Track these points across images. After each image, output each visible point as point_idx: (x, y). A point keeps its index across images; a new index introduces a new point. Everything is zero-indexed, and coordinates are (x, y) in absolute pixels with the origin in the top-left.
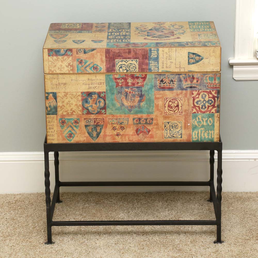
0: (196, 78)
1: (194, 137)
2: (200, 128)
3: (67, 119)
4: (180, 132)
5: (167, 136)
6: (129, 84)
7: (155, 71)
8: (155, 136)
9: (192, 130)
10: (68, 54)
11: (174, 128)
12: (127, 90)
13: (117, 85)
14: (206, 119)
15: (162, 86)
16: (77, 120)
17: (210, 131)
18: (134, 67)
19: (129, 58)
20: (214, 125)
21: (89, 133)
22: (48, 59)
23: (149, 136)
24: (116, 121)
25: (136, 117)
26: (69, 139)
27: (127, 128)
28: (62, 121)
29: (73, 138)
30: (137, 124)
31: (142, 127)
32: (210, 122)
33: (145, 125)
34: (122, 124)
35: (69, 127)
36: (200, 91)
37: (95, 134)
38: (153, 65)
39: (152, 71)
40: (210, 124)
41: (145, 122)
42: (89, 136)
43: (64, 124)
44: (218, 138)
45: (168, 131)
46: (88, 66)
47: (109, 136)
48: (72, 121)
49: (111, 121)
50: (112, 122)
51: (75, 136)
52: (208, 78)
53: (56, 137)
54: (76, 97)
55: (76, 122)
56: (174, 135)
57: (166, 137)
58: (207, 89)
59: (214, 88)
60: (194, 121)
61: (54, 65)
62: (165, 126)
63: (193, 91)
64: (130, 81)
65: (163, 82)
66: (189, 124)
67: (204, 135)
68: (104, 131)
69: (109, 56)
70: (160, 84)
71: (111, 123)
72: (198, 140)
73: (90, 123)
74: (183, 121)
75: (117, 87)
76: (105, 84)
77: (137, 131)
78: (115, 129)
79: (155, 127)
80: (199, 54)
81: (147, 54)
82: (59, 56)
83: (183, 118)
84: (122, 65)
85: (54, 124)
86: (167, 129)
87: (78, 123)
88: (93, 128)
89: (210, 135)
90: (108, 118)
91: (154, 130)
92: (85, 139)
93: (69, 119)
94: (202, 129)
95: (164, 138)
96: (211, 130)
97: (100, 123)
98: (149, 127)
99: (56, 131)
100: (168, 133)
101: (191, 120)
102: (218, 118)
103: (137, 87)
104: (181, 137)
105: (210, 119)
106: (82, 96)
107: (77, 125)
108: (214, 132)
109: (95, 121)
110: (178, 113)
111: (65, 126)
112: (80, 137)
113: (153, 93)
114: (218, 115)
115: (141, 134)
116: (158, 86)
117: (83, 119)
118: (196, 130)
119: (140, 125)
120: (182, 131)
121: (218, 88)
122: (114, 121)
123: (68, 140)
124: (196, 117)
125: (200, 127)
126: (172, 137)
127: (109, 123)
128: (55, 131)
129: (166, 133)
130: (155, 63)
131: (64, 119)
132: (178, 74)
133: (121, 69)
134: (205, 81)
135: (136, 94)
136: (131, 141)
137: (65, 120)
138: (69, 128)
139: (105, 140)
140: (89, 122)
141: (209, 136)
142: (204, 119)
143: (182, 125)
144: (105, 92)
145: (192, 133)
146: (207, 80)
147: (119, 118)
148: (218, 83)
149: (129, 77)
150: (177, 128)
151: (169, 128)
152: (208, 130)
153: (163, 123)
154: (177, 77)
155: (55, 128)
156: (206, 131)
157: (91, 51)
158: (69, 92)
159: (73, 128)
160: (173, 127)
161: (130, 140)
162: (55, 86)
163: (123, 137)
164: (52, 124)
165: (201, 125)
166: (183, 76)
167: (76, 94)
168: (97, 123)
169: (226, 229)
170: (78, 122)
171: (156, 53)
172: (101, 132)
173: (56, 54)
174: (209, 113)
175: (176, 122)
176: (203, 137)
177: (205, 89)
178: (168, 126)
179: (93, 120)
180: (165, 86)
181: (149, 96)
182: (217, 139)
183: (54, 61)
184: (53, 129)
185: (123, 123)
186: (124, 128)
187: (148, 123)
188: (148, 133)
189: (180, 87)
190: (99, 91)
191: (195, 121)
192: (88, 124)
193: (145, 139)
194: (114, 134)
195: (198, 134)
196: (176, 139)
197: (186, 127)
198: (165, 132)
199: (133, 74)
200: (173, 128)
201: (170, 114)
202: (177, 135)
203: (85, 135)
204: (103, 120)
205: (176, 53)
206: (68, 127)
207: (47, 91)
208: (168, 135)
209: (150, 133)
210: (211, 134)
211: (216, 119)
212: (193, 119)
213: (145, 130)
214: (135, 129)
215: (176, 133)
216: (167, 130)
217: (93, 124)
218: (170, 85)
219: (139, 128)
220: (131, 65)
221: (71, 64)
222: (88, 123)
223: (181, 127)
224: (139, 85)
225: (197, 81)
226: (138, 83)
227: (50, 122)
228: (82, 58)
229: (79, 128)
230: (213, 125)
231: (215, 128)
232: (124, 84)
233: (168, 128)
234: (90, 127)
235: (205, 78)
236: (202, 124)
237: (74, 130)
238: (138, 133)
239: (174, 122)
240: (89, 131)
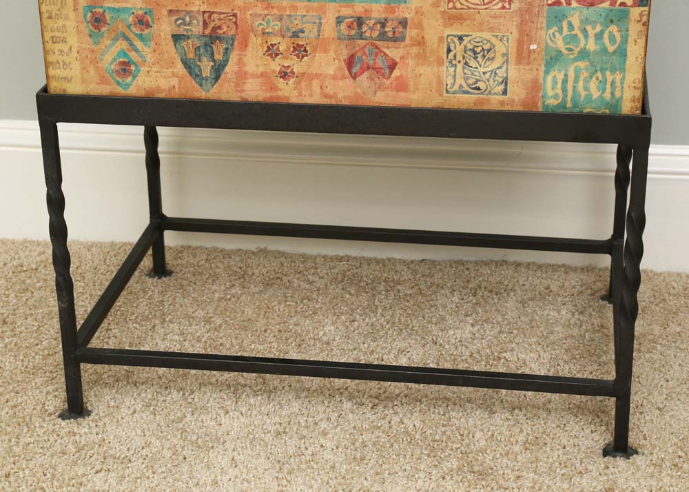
1: (550, 93)
2: (575, 60)
3: (109, 8)
4: (500, 75)
5: (453, 85)
8: (412, 83)
9: (543, 68)
11: (480, 59)
14: (599, 28)
16: (146, 13)
17: (608, 73)
20: (626, 49)
21: (185, 63)
23: (391, 83)
24: (277, 25)
25: (346, 12)
26: (120, 80)
27: (315, 50)
28: (94, 14)
29: (135, 77)
30: (351, 38)
31: (367, 52)
32: (612, 39)
33: (377, 43)
34: (298, 37)
35: (118, 40)
37: (206, 67)
40: (611, 49)
41: (380, 34)
42: (188, 75)
43: (102, 27)
44: (639, 99)
45: (460, 67)
47: (254, 76)
48: (126, 16)
49: (262, 24)
50: (263, 29)
51: (139, 71)
53: (75, 70)
55: (142, 22)
56: (480, 85)
57: (451, 88)
60: (554, 34)
62: (449, 51)
66: (533, 47)
67: (586, 89)
68: (238, 58)
71: (260, 33)
72: (563, 104)
73: (188, 28)
74: (514, 35)
77: (350, 63)
78: (277, 55)
79: (414, 50)
83: (515, 23)
85: (67, 23)
86: (454, 62)
87: (148, 26)
88: (199, 47)
89: (608, 86)
90: (250, 12)
91: (411, 62)
92: (173, 83)
93: (118, 10)
94: (582, 64)
95: (445, 94)
96: (613, 70)
97: (225, 29)
98: (394, 53)
99: (75, 50)
100: (458, 77)
101: (543, 33)
102: (644, 24)
104: (505, 92)
105: (613, 28)
107: (146, 31)
108: (623, 79)
109: (207, 21)
110: (496, 4)
111: (106, 35)
112: (159, 74)
114: (641, 15)
115: (366, 75)
117: (165, 12)
118: (556, 67)
119: (360, 42)
120: (507, 69)
122: (272, 24)
123: (118, 83)
124: (560, 21)
125: (572, 57)
126: (474, 89)
127: (253, 30)
128: (73, 49)
129: (453, 74)
131: (101, 10)
136: (330, 97)
137: (105, 11)
138: (119, 42)
139: (243, 91)
140: (184, 24)
141: (604, 92)
142: (589, 28)
143: (508, 50)
145: (544, 78)
147: (290, 15)
150: (489, 59)
151: (464, 57)
152: (603, 70)
153: (441, 39)
155: (73, 40)
156: (596, 71)
159: (131, 44)
160: (475, 53)
161: (326, 96)
163: (303, 84)
164: (60, 23)
165: (576, 50)
168: (214, 29)
169: (650, 402)
170: (147, 21)
172: (229, 63)
174: (610, 5)
175: (487, 35)
176: (583, 93)
178: (460, 48)
179: (201, 18)
182: (633, 104)
184: (64, 41)
185: (303, 32)
186: (306, 51)
187: (390, 34)
188: (387, 71)
191: (557, 34)
192: (181, 31)
193: (379, 94)
194: (274, 71)
195: (565, 81)
196: (486, 96)
197: (523, 56)
198: (446, 72)
200: (475, 58)
201: (469, 8)
202: (491, 80)
203: (175, 70)
204: (234, 20)
206: (115, 39)
208: (460, 81)
209: (396, 73)
210: (613, 83)
211: (634, 29)
212: (548, 28)
213: (380, 62)
214: (345, 55)
215: (487, 76)
216: (455, 65)
217: (201, 33)
219: (359, 54)
222: (182, 26)
223: (504, 55)
227: (54, 15)
229: (153, 44)
230: (622, 53)
231: (627, 61)
233: (459, 57)
234: (190, 41)
236: (582, 45)
237: (136, 51)
238: (354, 71)
239: (480, 38)
240: (185, 55)
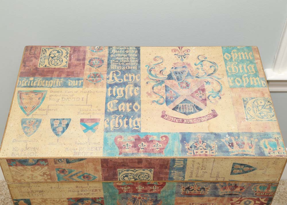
0: (240, 187)
6: (138, 191)
7: (179, 180)
10: (41, 164)
12: (135, 196)
13: (121, 191)
15: (188, 193)
18: (147, 176)
19: (138, 168)
22: (10, 169)
36: (243, 198)
38: (176, 174)
39: (174, 179)
46: (74, 175)
52: (258, 187)
54: (60, 202)
58: (254, 197)
59: (265, 196)
61: (21, 175)
63: (233, 198)
64: (140, 188)
65: (189, 190)
69: (107, 165)
70: (186, 191)
75: (119, 193)
76: (102, 191)
80: (251, 165)
81: (167, 164)
82: (26, 165)
84: (128, 174)
103: (150, 194)
106: (68, 202)
113: (174, 199)
116: (181, 193)
121: (270, 196)
130: (179, 172)
132: (214, 183)
133: (126, 178)
134: (252, 189)
135: (149, 200)
144: (103, 198)
146: (256, 188)
148: (272, 192)
149: (138, 185)
154: (211, 185)
157: (78, 161)
158: (49, 199)
162: (27, 194)
166: (220, 185)
167: (60, 200)
171: (182, 163)
173: (22, 164)
177: (251, 197)
180: (193, 193)
181: (167, 201)
183: (19, 170)
189: (215, 195)
190: (94, 197)
199: (145, 182)
205: (213, 163)
207: (15, 198)
218: (200, 192)
220: (142, 174)
221: (48, 173)
224: (153, 192)
225: (241, 190)
226: (152, 190)
228: (63, 168)
232: (131, 191)
235: (253, 187)
